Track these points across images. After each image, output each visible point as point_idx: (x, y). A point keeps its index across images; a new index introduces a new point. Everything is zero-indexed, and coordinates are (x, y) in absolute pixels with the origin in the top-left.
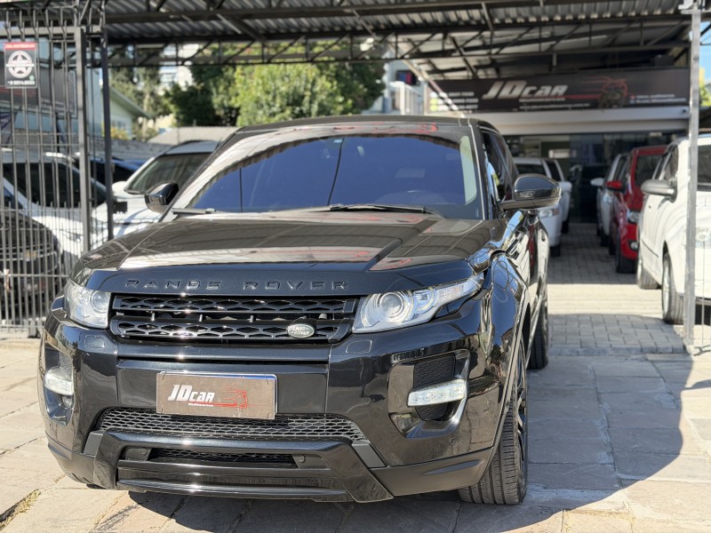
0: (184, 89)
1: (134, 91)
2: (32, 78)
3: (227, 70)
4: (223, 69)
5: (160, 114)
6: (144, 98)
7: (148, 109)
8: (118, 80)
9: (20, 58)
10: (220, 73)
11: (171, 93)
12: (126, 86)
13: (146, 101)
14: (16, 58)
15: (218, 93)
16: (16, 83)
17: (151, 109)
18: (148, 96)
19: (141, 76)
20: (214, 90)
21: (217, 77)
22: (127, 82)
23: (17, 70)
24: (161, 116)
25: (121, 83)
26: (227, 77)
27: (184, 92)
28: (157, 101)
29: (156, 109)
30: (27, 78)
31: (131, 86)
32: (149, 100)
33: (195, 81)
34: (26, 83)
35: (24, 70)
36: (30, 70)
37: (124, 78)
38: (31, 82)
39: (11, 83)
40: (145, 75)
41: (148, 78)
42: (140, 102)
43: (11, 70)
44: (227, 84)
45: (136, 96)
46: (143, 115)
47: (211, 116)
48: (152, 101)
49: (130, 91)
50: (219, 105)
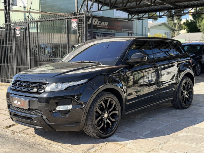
0: (190, 22)
1: (173, 23)
2: (76, 28)
3: (202, 15)
4: (201, 15)
5: (181, 29)
6: (176, 25)
7: (177, 28)
8: (169, 20)
9: (74, 23)
10: (200, 16)
11: (186, 23)
12: (171, 22)
13: (177, 26)
14: (73, 23)
15: (199, 22)
16: (74, 29)
17: (178, 28)
18: (177, 24)
19: (176, 19)
20: (197, 21)
21: (199, 18)
22: (172, 21)
23: (74, 26)
24: (181, 30)
25: (170, 21)
26: (202, 17)
27: (189, 22)
28: (180, 26)
29: (179, 28)
30: (75, 28)
31: (173, 22)
32: (178, 25)
33: (193, 19)
34: (75, 29)
35: (75, 26)
36: (76, 26)
37: (171, 20)
38: (76, 29)
39: (73, 29)
40: (177, 18)
41: (177, 19)
42: (175, 26)
43: (73, 26)
44: (202, 19)
45: (174, 25)
46: (175, 30)
47: (197, 29)
48: (178, 26)
49: (172, 23)
50: (199, 26)
